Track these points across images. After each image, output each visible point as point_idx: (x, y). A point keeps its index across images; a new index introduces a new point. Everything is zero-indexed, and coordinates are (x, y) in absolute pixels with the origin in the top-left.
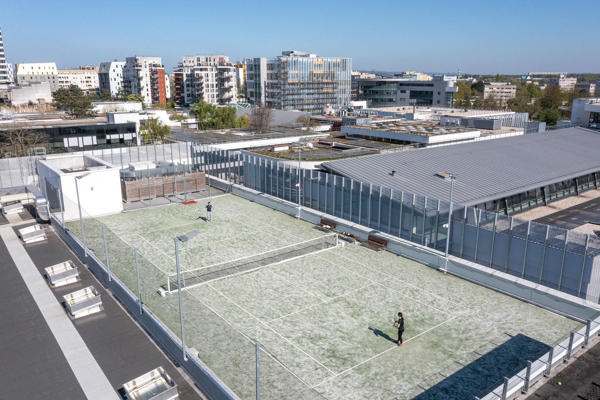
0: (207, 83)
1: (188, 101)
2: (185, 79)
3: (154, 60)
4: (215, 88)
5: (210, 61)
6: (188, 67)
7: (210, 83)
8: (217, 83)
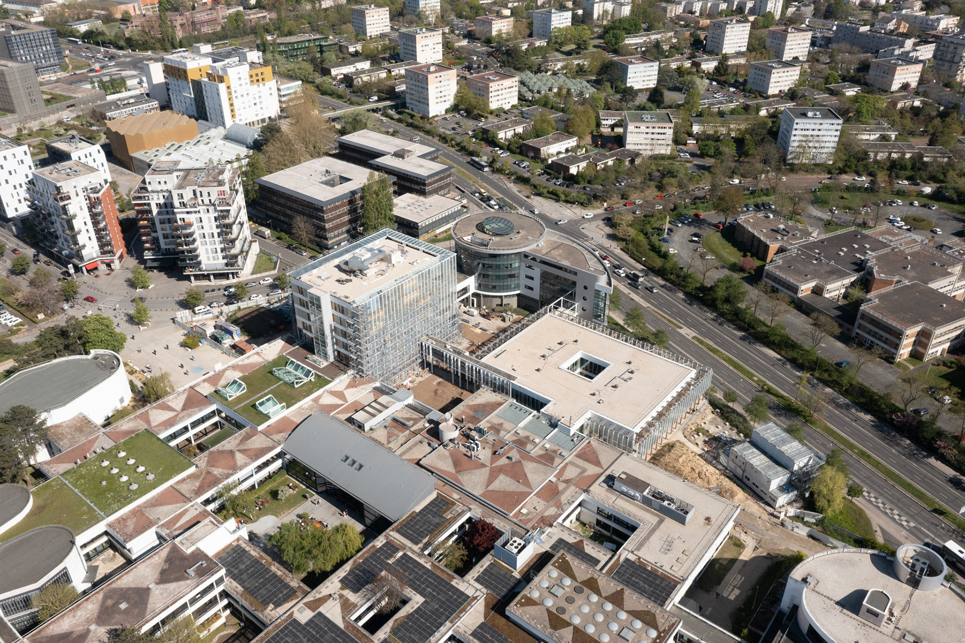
0: (202, 231)
1: (166, 244)
2: (155, 211)
3: (89, 180)
4: (216, 238)
5: (201, 196)
6: (158, 192)
7: (207, 231)
8: (219, 230)
